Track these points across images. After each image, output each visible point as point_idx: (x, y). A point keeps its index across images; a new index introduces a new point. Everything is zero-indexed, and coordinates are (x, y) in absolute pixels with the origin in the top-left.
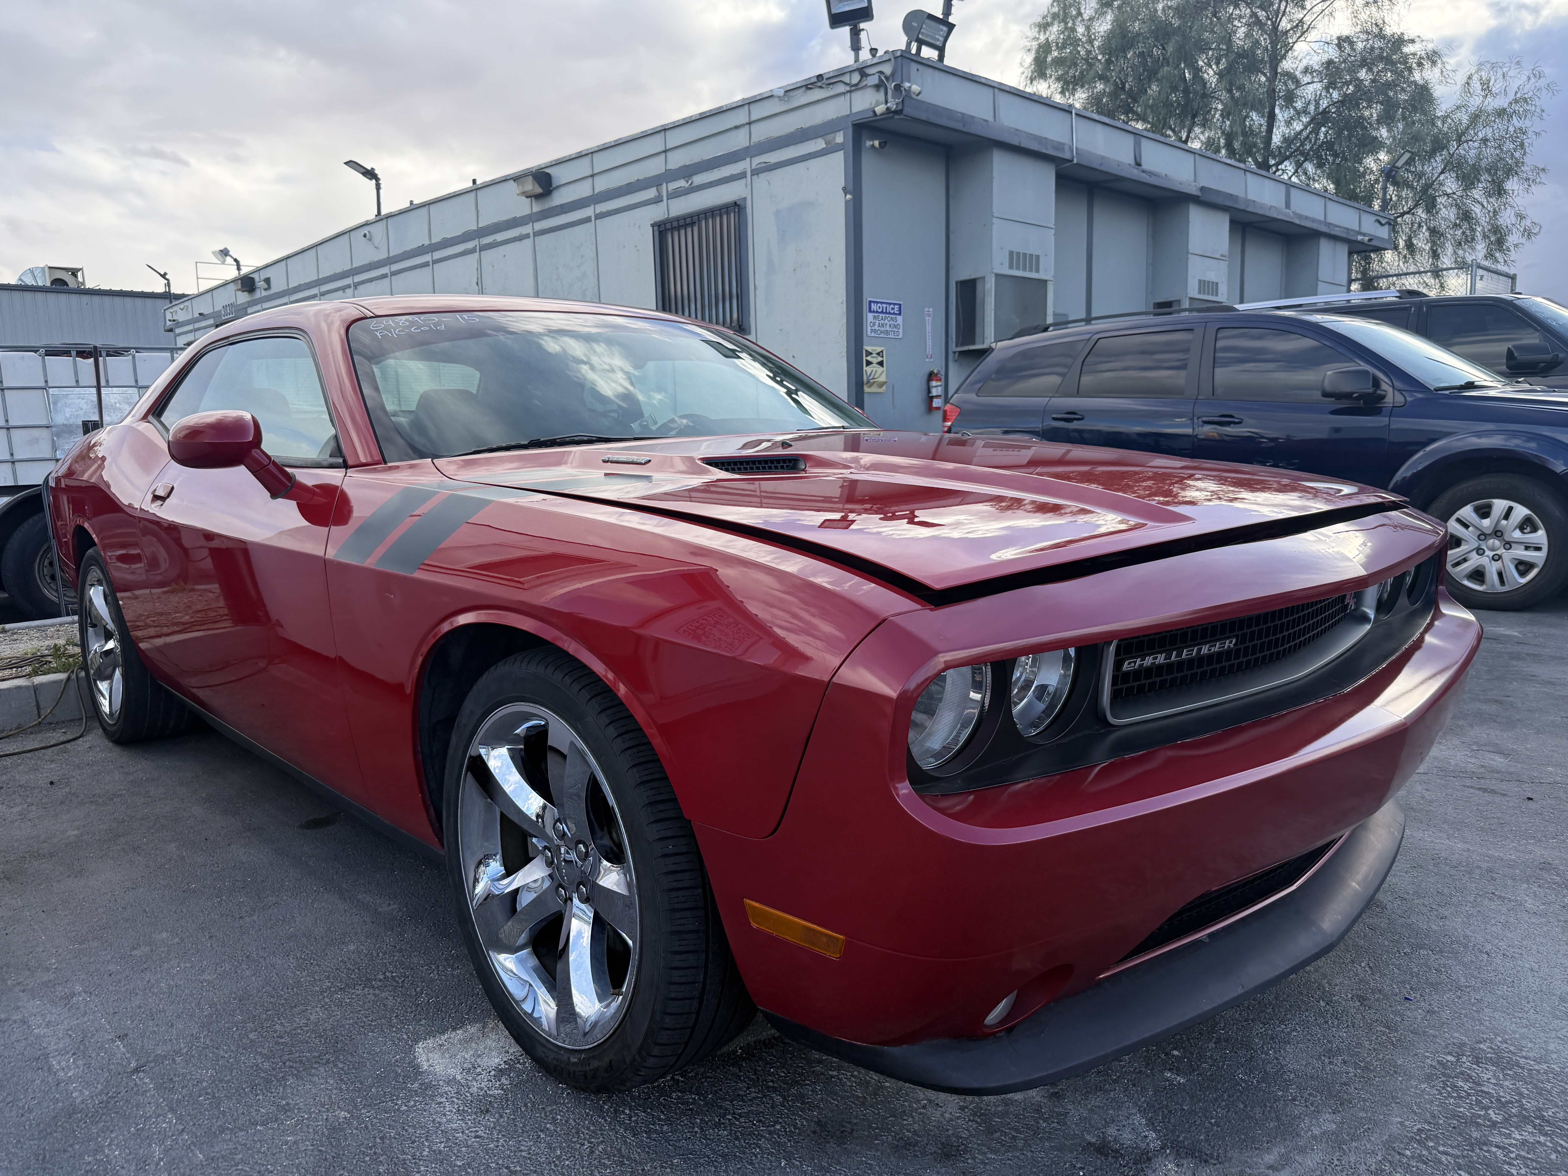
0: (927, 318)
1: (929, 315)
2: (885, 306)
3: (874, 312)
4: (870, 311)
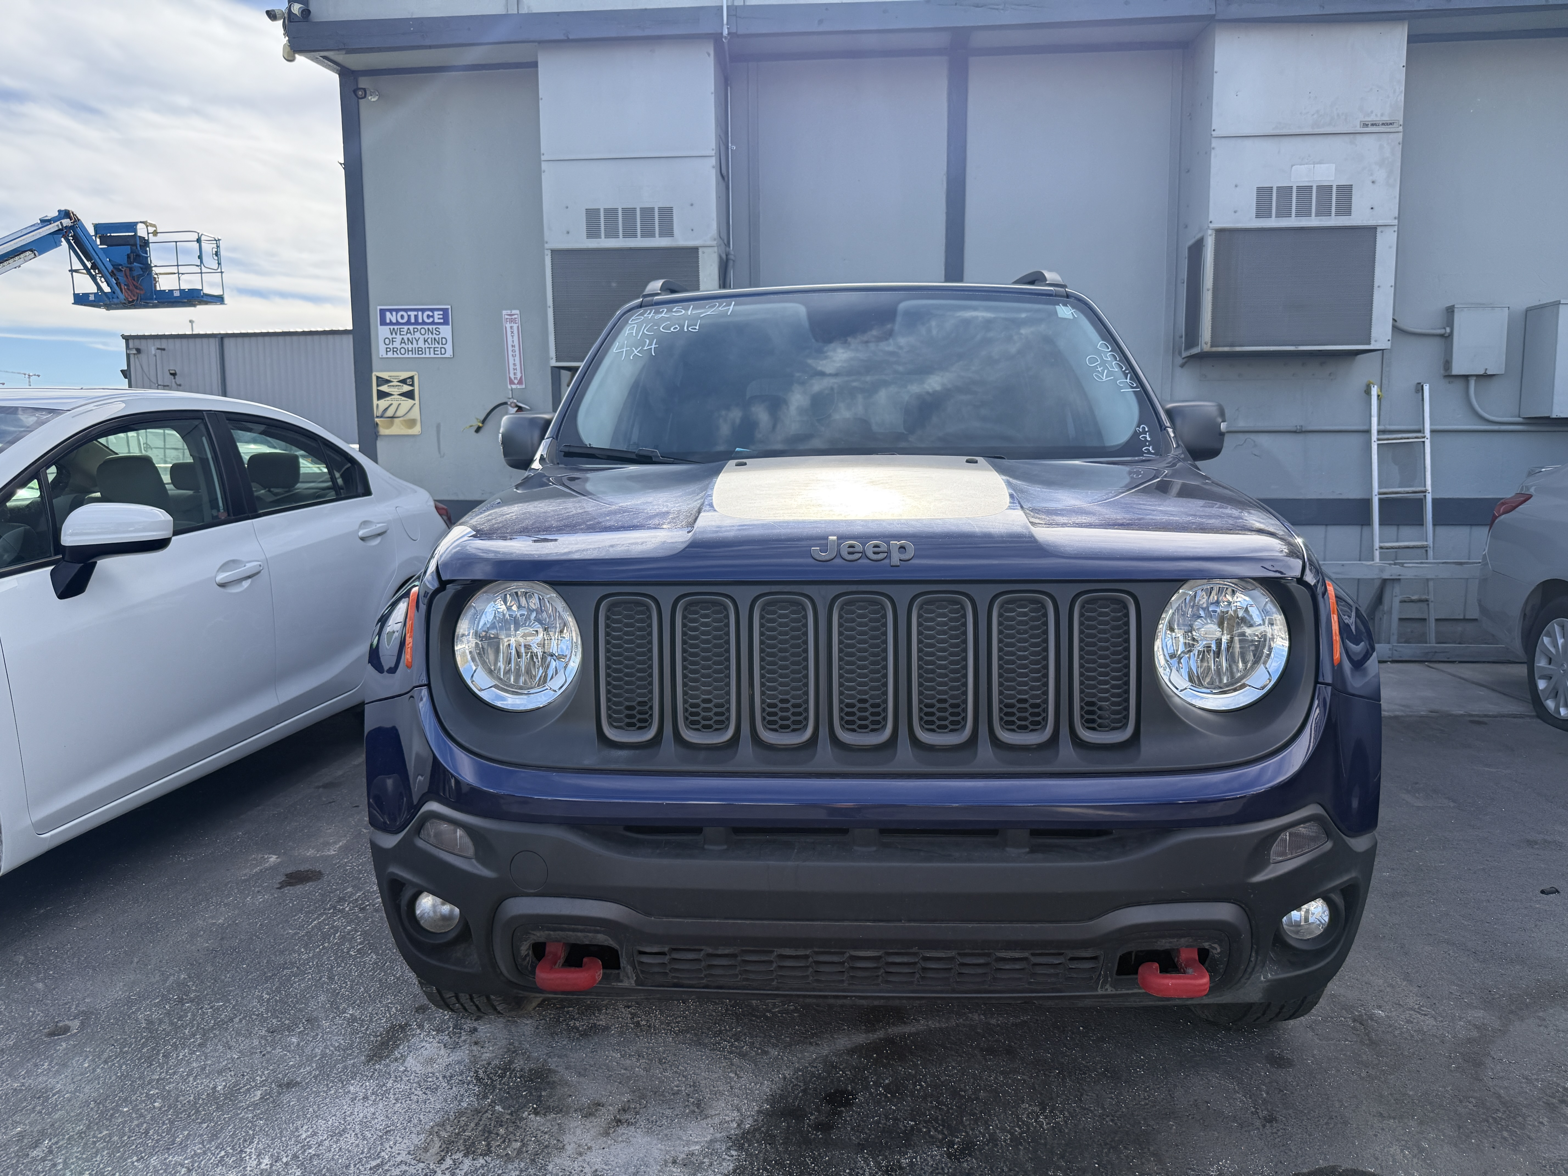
0: (508, 325)
1: (512, 321)
2: (412, 314)
3: (391, 323)
4: (383, 322)
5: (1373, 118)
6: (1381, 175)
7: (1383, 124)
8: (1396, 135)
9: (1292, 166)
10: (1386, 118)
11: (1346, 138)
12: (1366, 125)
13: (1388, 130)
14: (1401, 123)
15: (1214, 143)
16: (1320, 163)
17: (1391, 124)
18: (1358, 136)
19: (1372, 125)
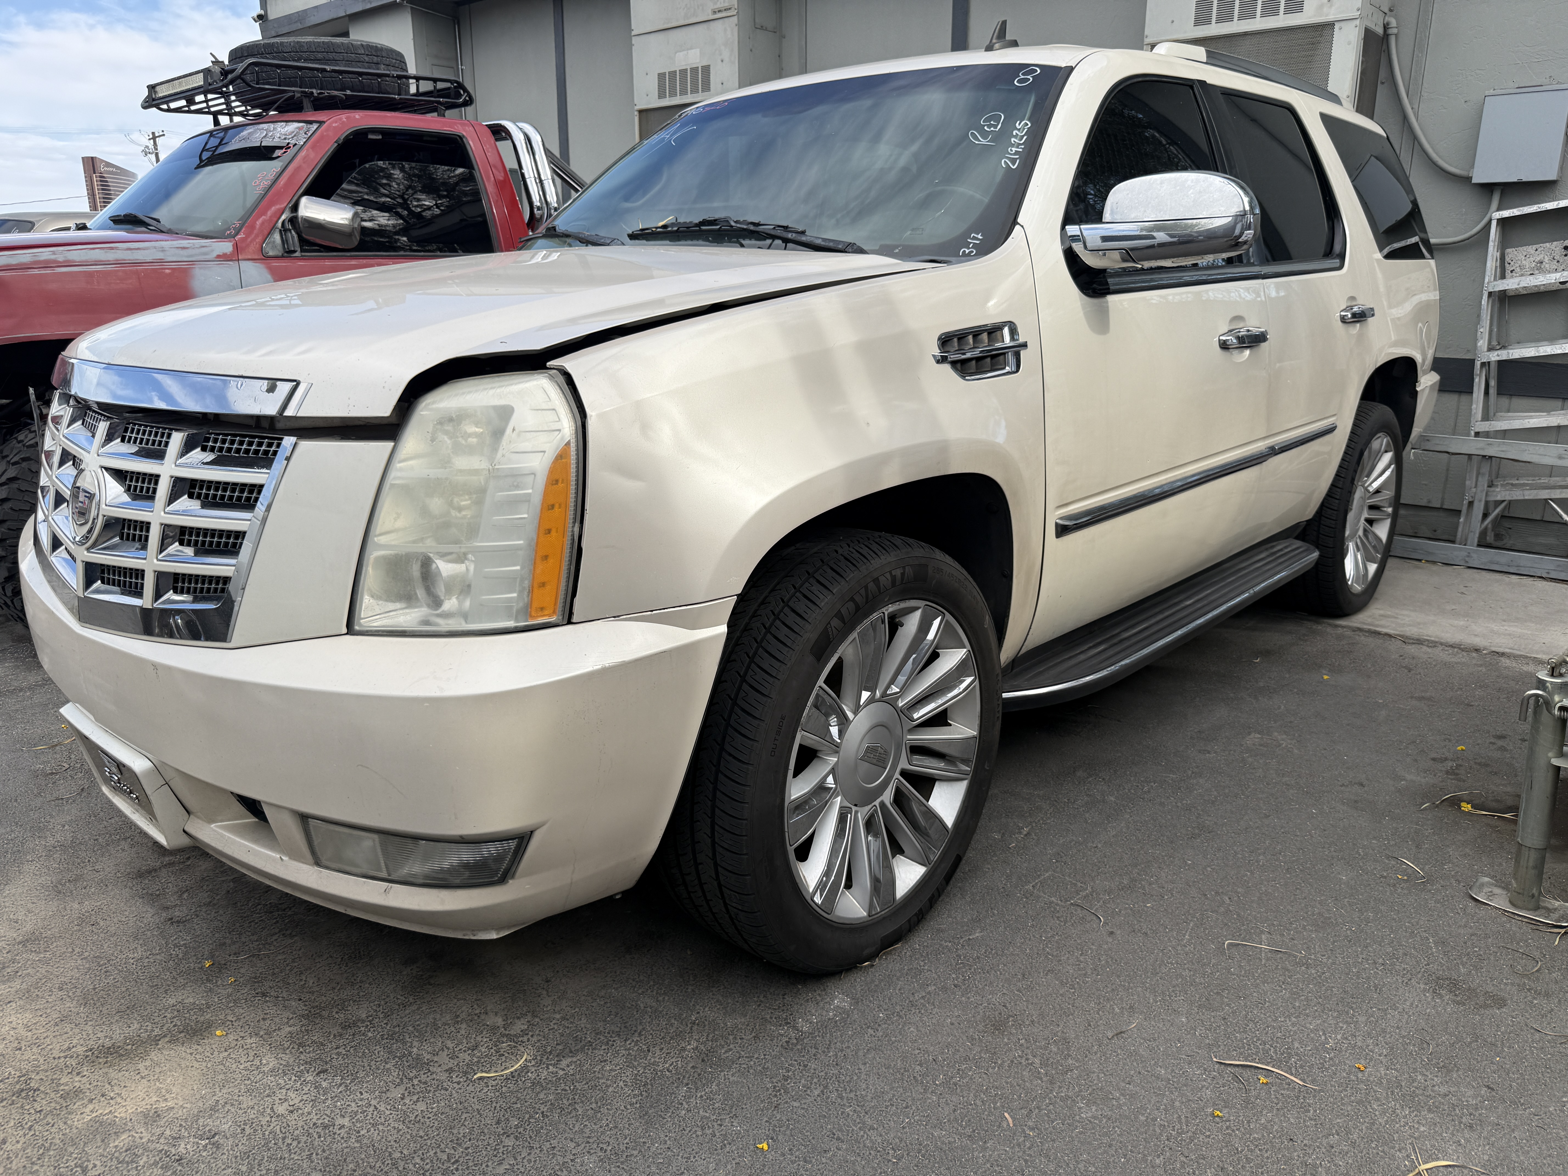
5: (719, 5)
6: (726, 54)
7: (725, 10)
8: (733, 18)
9: (676, 53)
10: (726, 5)
11: (705, 26)
12: (715, 12)
13: (729, 14)
14: (736, 7)
15: (634, 40)
16: (691, 49)
17: (730, 9)
18: (711, 23)
19: (719, 11)
